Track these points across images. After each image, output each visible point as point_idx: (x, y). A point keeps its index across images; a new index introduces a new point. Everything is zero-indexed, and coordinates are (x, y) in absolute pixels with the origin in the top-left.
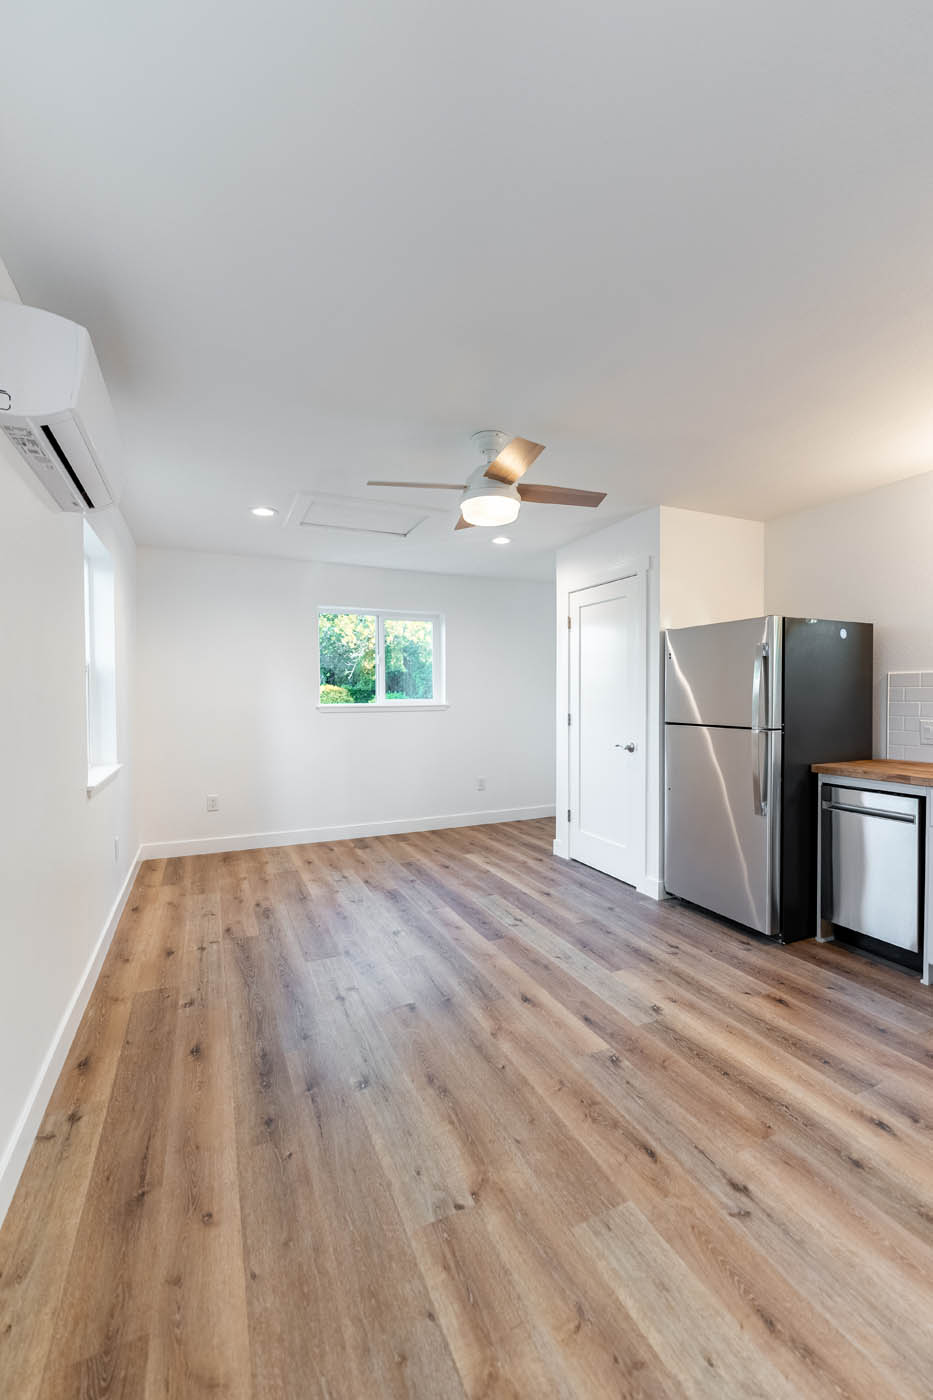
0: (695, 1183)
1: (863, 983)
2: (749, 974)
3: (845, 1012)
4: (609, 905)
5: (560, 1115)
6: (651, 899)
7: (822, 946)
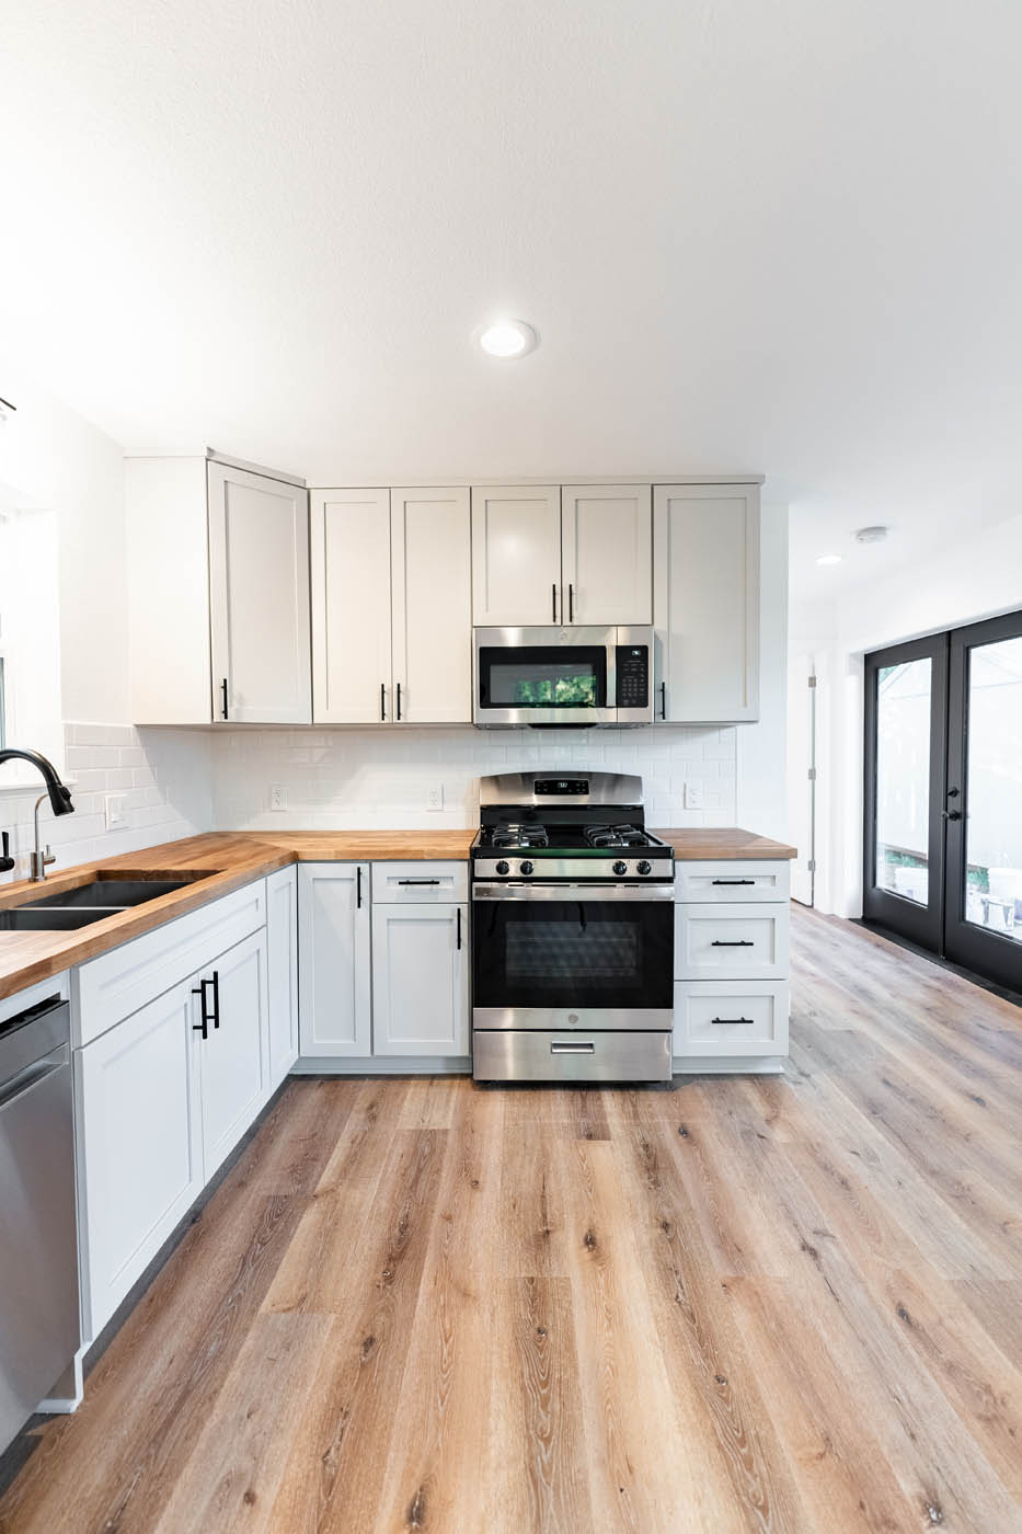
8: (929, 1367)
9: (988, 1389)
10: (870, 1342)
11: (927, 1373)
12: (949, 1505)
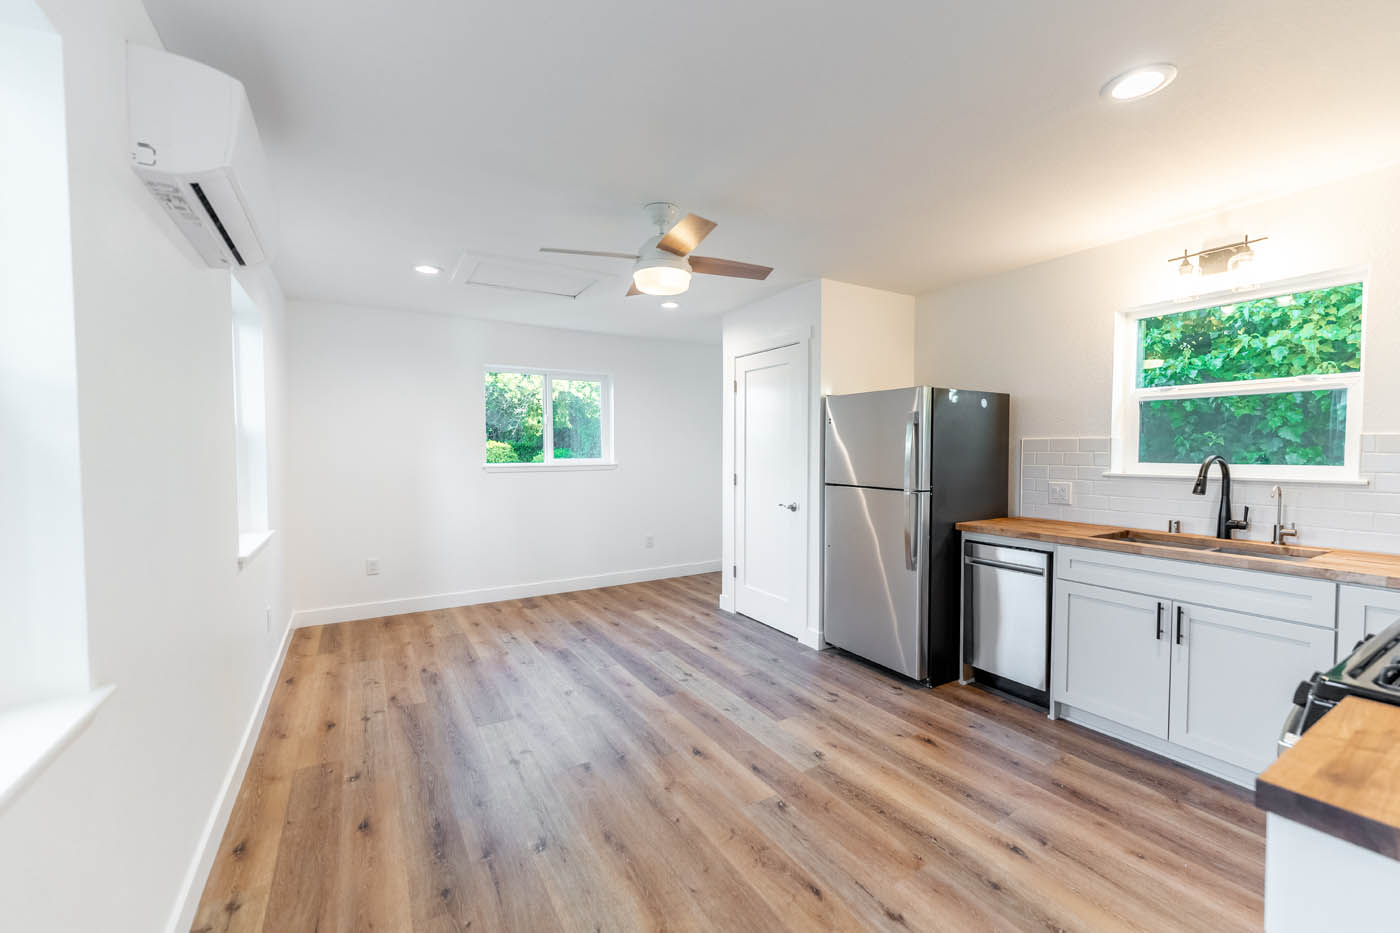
0: (856, 916)
1: (999, 721)
2: (899, 716)
3: (984, 749)
4: (774, 657)
5: (733, 862)
6: (812, 649)
7: (963, 688)
8: (795, 864)
9: (764, 864)
10: (828, 863)
11: (795, 859)
12: (776, 809)
